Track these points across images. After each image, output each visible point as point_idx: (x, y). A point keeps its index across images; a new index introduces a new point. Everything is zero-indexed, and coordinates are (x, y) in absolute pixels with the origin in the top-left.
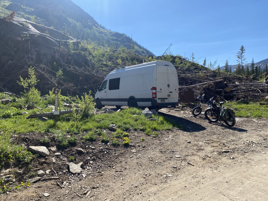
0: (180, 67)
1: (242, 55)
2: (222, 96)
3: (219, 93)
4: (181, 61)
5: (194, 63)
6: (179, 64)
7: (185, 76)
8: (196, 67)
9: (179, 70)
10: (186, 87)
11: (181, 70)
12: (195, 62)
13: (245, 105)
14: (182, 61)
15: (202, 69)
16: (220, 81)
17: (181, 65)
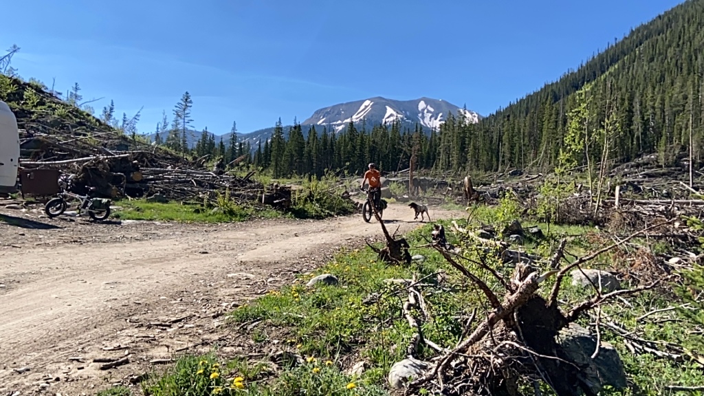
0: (36, 115)
1: (186, 112)
2: (122, 187)
3: (117, 181)
4: (41, 99)
5: (77, 111)
6: (36, 106)
7: (47, 138)
8: (82, 121)
9: (33, 121)
10: (45, 165)
11: (39, 121)
12: (82, 109)
13: (160, 204)
14: (44, 99)
15: (94, 128)
16: (123, 157)
17: (39, 108)
